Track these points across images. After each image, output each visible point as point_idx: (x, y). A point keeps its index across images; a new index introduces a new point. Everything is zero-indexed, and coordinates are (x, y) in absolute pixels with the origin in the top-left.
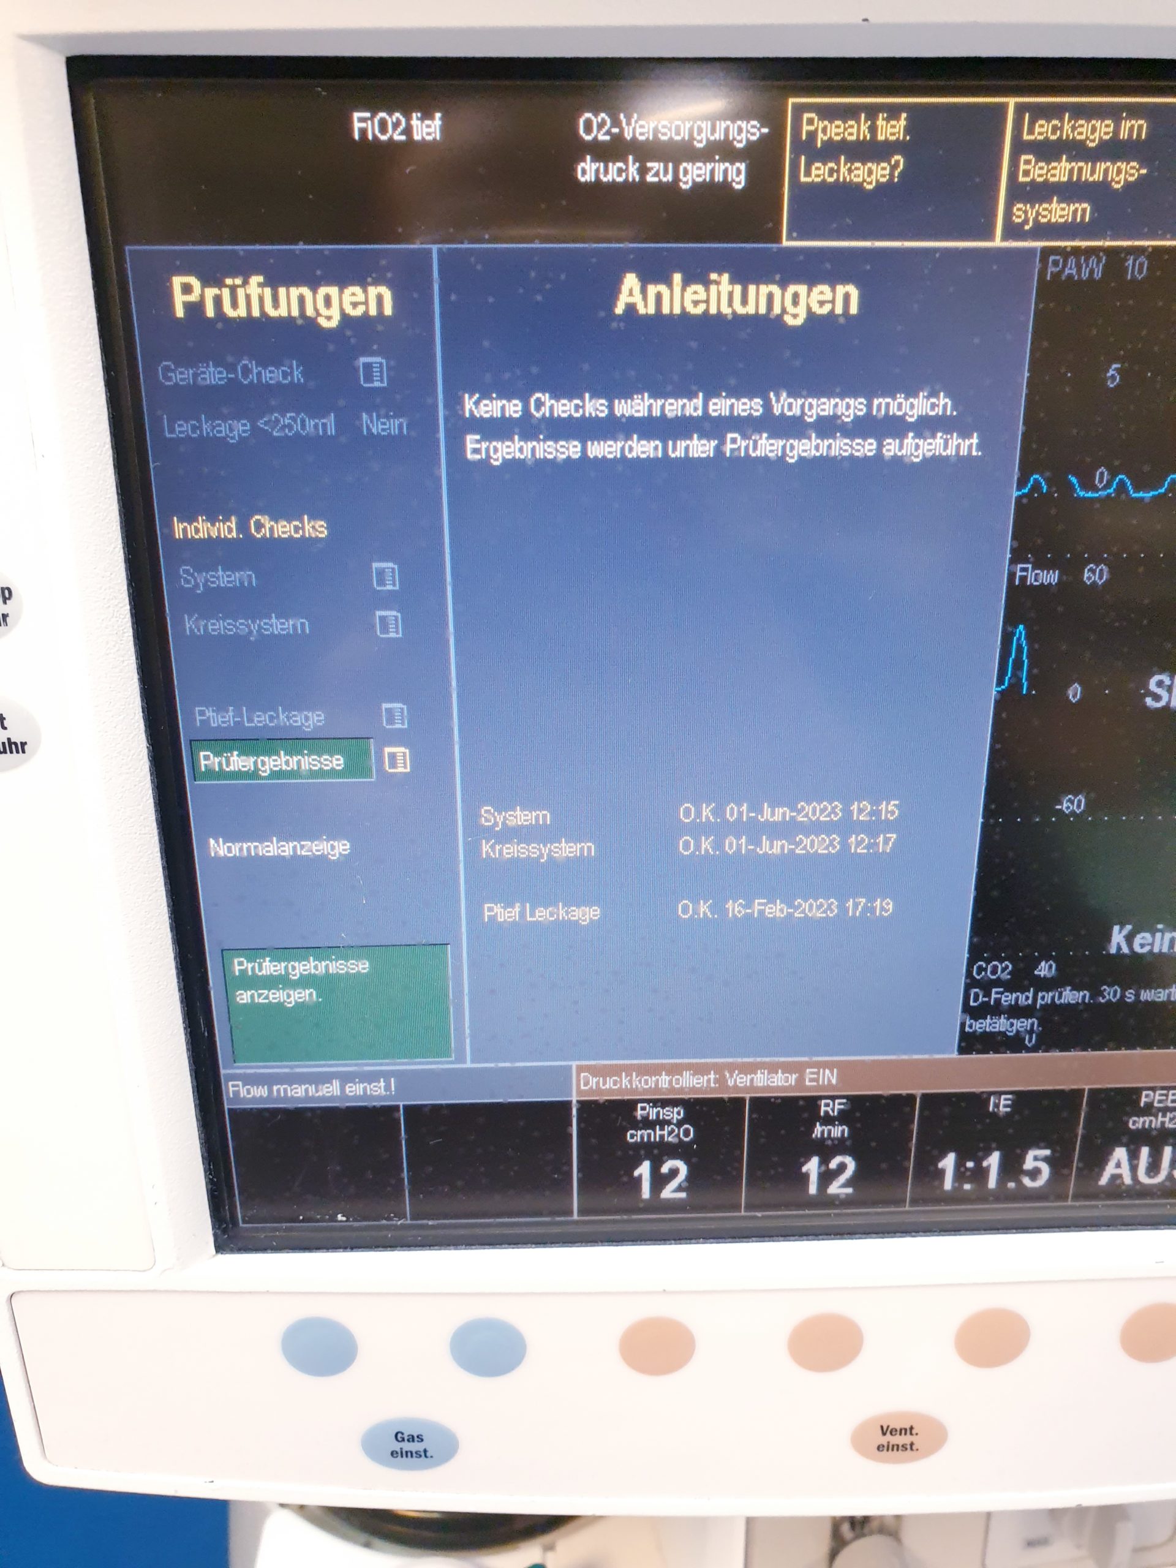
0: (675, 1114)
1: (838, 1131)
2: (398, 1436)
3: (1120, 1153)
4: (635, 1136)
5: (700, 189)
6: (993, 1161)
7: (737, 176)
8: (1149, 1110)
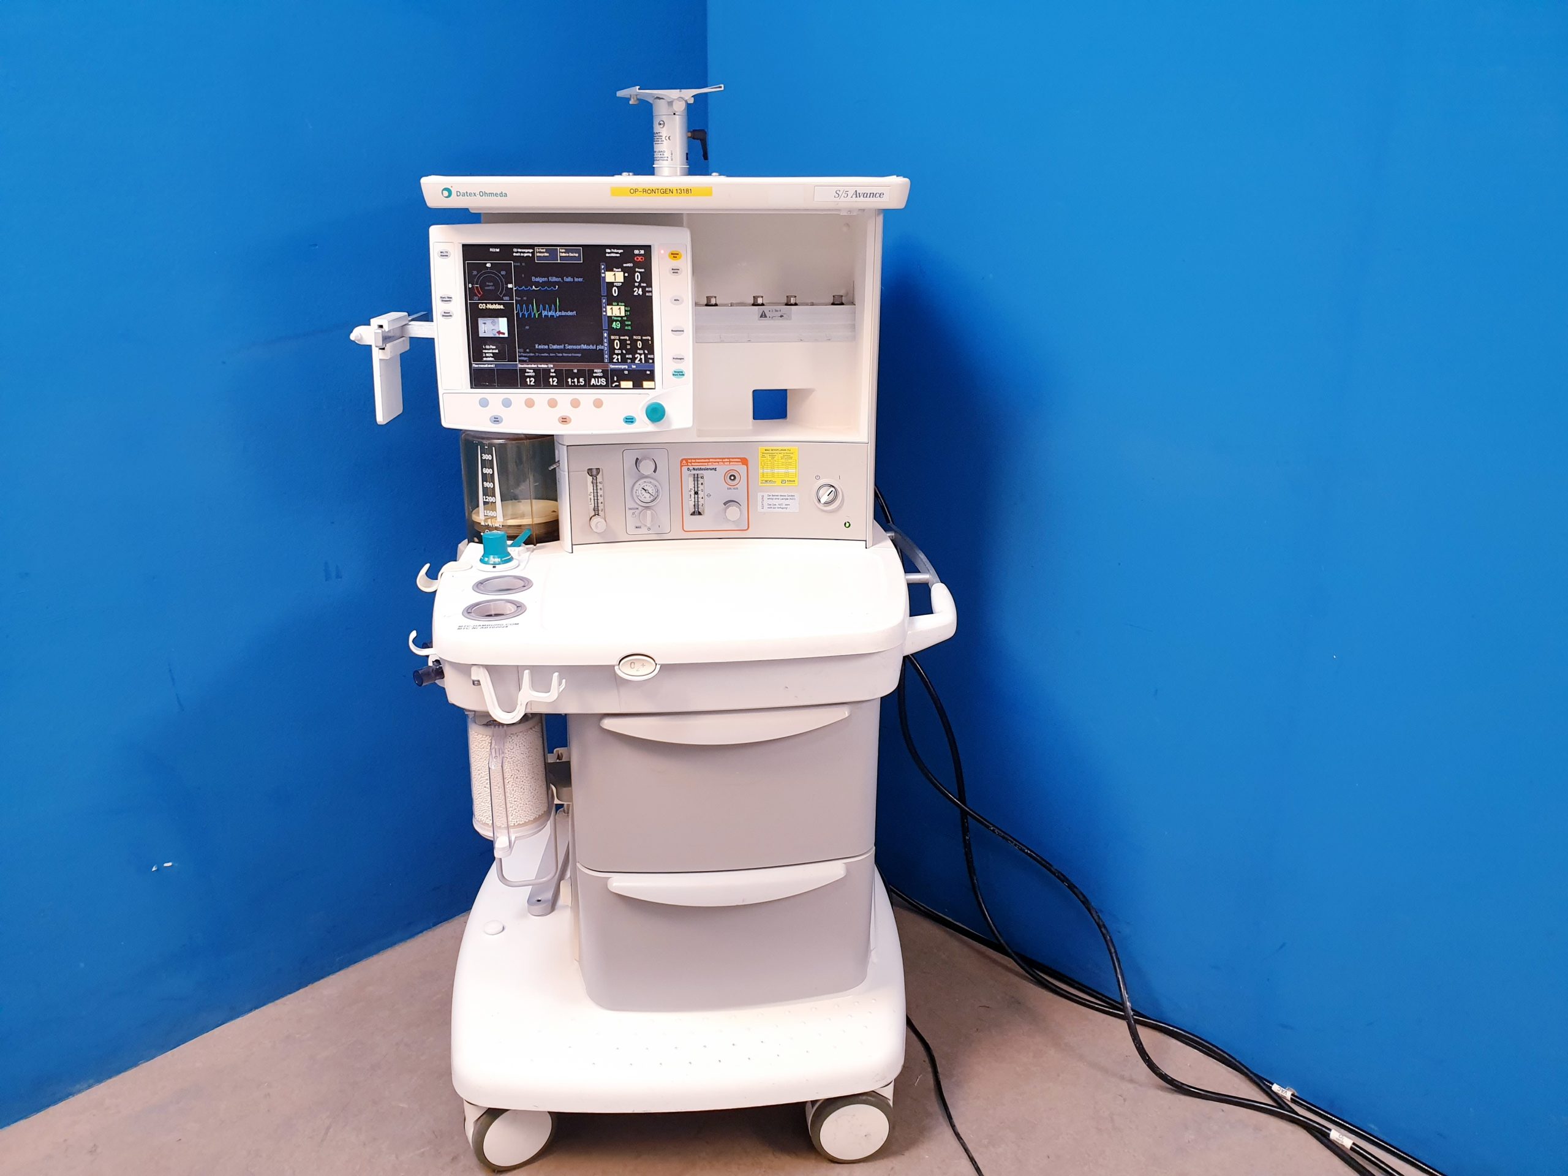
0: (532, 371)
1: (554, 374)
2: (495, 418)
3: (593, 380)
4: (526, 374)
5: (527, 256)
6: (576, 380)
7: (530, 255)
8: (596, 373)
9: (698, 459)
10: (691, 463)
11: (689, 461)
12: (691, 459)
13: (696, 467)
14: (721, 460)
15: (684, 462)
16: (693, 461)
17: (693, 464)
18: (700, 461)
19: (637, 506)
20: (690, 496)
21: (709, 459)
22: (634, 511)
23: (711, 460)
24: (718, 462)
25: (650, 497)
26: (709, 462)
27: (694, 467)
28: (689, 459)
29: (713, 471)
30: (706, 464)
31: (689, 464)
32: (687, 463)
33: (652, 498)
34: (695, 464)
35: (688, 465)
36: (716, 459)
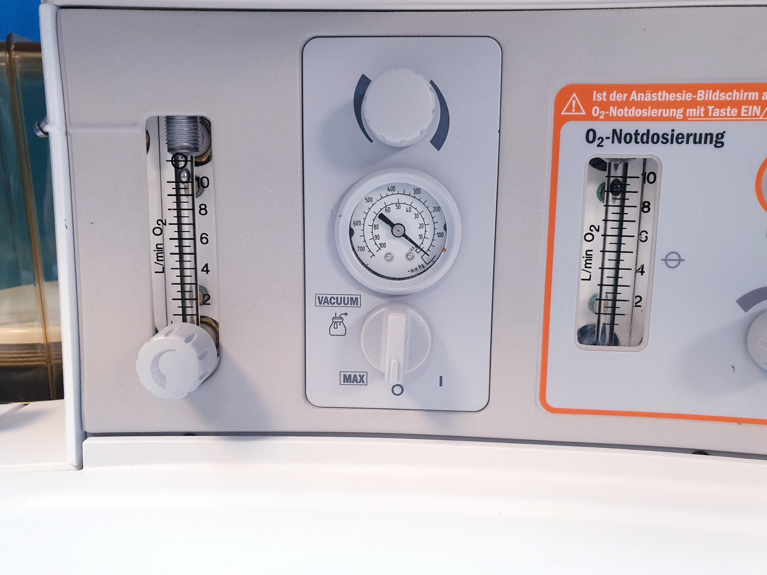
9: (642, 88)
10: (605, 106)
11: (598, 97)
12: (609, 88)
13: (629, 128)
14: (754, 95)
15: (574, 99)
16: (615, 97)
17: (613, 111)
18: (648, 97)
19: (351, 291)
20: (589, 257)
21: (693, 88)
22: (339, 310)
23: (701, 95)
24: (737, 104)
25: (409, 257)
26: (694, 104)
27: (618, 126)
28: (600, 88)
29: (709, 147)
30: (679, 113)
31: (596, 111)
32: (588, 104)
33: (418, 260)
34: (625, 112)
35: (589, 117)
36: (726, 88)
